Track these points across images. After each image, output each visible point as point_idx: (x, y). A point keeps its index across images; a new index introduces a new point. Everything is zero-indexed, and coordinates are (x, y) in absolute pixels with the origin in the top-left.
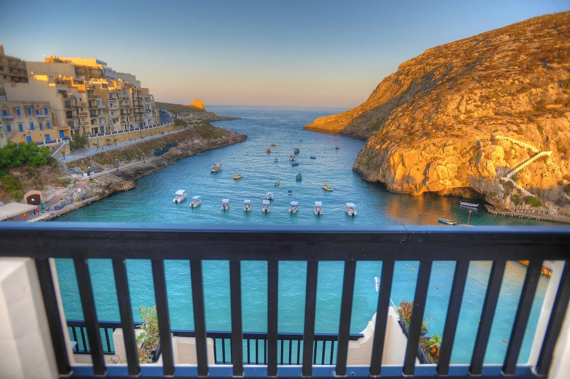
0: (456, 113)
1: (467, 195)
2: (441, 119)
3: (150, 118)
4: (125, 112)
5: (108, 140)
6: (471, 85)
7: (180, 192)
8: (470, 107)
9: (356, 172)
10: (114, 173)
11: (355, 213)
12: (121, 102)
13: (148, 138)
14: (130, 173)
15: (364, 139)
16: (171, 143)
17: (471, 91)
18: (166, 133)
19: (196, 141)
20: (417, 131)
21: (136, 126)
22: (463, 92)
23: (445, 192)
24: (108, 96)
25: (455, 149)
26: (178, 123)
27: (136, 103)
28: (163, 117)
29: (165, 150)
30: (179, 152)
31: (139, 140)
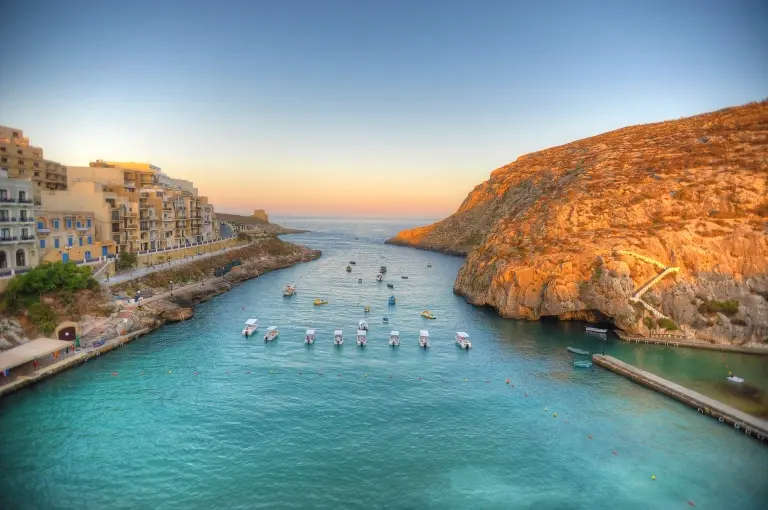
0: (568, 225)
1: (592, 319)
2: (554, 232)
3: (207, 232)
4: (181, 224)
5: (161, 258)
6: (580, 195)
7: (251, 322)
8: (583, 218)
9: (458, 293)
10: (168, 299)
11: (470, 344)
12: (177, 212)
13: (208, 255)
14: (187, 298)
15: (464, 256)
16: (234, 260)
17: (581, 201)
18: (228, 249)
19: (263, 259)
20: (527, 245)
21: (192, 240)
22: (572, 202)
23: (568, 316)
24: (163, 205)
25: (574, 265)
26: (242, 237)
27: (195, 214)
28: (223, 231)
29: (227, 270)
30: (244, 272)
31: (197, 258)
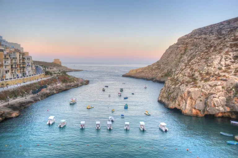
0: (220, 66)
1: (234, 117)
2: (212, 70)
3: (29, 70)
4: (14, 66)
5: (2, 84)
7: (51, 117)
8: (228, 62)
9: (160, 102)
10: (6, 106)
12: (12, 60)
13: (28, 83)
14: (17, 105)
15: (163, 83)
16: (42, 85)
17: (227, 53)
18: (40, 80)
19: (58, 85)
20: (197, 77)
21: (20, 75)
22: (222, 54)
23: (220, 115)
24: (4, 57)
25: (223, 87)
26: (47, 73)
27: (21, 61)
28: (37, 70)
29: (39, 90)
30: (48, 91)
31: (22, 84)
